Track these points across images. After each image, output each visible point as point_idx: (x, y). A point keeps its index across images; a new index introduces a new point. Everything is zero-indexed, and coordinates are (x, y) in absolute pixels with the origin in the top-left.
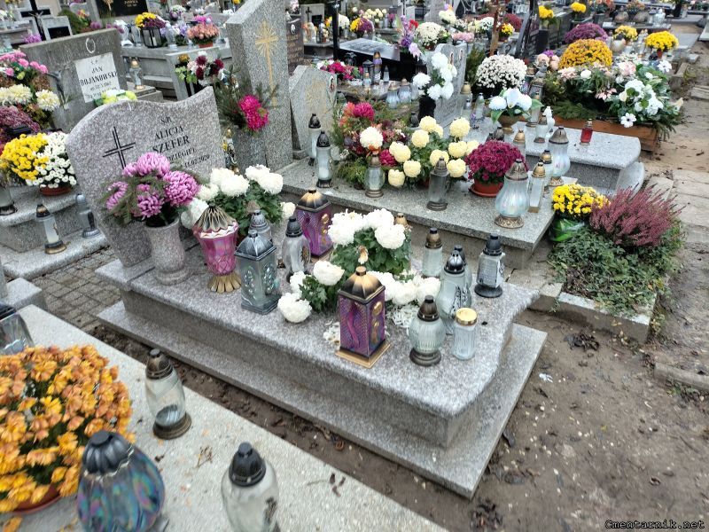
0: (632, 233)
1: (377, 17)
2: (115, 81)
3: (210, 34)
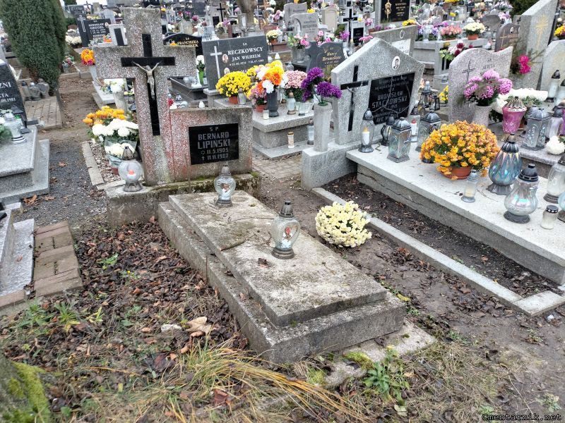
3: (456, 32)
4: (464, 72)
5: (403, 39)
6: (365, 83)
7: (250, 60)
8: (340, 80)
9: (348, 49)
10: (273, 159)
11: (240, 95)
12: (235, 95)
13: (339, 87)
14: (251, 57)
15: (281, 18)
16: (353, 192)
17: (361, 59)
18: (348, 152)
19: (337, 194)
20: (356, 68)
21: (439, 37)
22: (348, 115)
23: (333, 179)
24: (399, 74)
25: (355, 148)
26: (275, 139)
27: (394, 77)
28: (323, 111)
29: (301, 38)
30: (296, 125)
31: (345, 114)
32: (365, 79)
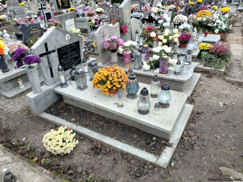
0: (220, 53)
1: (136, 6)
2: (74, 26)
3: (93, 13)
4: (102, 37)
5: (70, 19)
6: (54, 51)
8: (38, 52)
9: (45, 24)
10: (12, 98)
13: (38, 56)
15: (5, 8)
16: (63, 111)
17: (47, 39)
18: (55, 89)
19: (55, 115)
20: (46, 44)
21: (86, 15)
22: (49, 70)
23: (50, 105)
24: (71, 43)
25: (58, 86)
26: (10, 85)
27: (69, 45)
28: (31, 72)
29: (17, 20)
30: (21, 74)
31: (47, 69)
32: (53, 49)
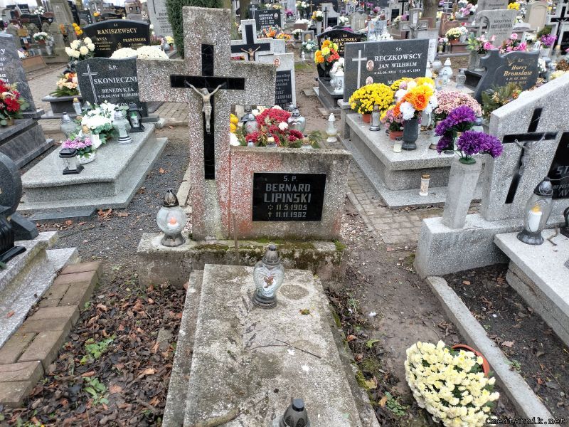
6: (550, 136)
7: (402, 69)
8: (504, 128)
11: (374, 114)
12: (369, 113)
13: (500, 138)
14: (404, 65)
17: (550, 98)
18: (497, 236)
20: (538, 113)
22: (509, 181)
23: (465, 268)
25: (513, 230)
29: (485, 41)
31: (505, 178)
32: (551, 130)
